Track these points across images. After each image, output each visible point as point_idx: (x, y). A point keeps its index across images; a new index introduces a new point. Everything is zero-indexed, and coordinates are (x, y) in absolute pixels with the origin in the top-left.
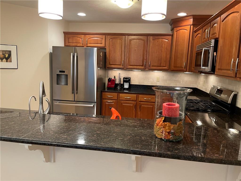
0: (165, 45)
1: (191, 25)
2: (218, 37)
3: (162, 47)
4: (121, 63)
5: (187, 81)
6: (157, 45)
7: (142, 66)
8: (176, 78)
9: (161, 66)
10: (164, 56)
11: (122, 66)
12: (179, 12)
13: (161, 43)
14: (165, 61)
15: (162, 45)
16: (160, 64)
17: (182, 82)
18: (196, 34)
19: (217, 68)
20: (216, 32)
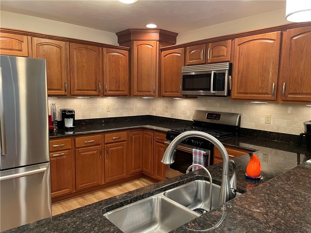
0: (122, 61)
1: (157, 41)
2: (230, 60)
3: (119, 64)
4: (62, 86)
5: (139, 108)
6: (113, 62)
7: (95, 91)
8: (129, 106)
9: (119, 91)
10: (123, 77)
11: (64, 92)
12: (148, 23)
13: (118, 58)
14: (123, 84)
15: (119, 62)
16: (119, 88)
17: (135, 110)
18: (164, 53)
19: (236, 92)
20: (225, 55)
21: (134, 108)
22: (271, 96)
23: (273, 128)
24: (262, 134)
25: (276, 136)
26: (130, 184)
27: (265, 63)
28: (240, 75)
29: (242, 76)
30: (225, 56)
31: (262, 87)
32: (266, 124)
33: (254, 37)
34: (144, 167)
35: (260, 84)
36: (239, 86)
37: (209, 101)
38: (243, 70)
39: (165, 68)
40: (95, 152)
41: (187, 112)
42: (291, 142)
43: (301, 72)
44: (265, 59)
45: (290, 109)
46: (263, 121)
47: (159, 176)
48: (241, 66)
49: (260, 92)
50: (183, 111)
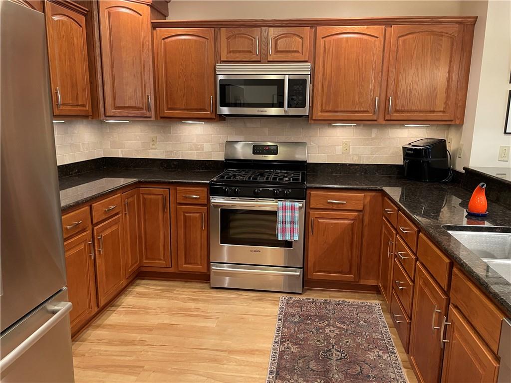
1: (149, 5)
2: (308, 60)
10: (81, 75)
14: (83, 91)
15: (73, 39)
19: (319, 109)
20: (300, 51)
21: (81, 143)
22: (371, 114)
23: (353, 159)
24: (339, 169)
25: (358, 168)
26: (130, 297)
27: (363, 69)
28: (326, 83)
29: (329, 86)
30: (298, 52)
31: (359, 103)
32: (344, 155)
33: (347, 28)
34: (144, 258)
35: (356, 98)
36: (324, 100)
37: (248, 125)
38: (332, 76)
39: (166, 63)
40: (82, 247)
41: (205, 146)
42: (377, 174)
43: (410, 84)
44: (364, 62)
45: (374, 132)
46: (339, 149)
47: (190, 264)
48: (328, 71)
49: (357, 109)
50: (193, 144)
